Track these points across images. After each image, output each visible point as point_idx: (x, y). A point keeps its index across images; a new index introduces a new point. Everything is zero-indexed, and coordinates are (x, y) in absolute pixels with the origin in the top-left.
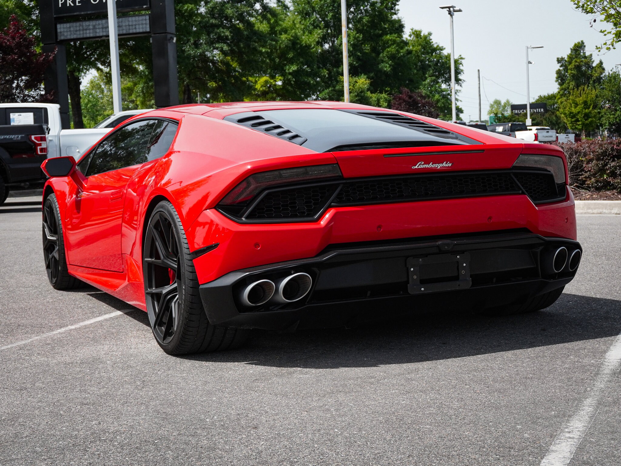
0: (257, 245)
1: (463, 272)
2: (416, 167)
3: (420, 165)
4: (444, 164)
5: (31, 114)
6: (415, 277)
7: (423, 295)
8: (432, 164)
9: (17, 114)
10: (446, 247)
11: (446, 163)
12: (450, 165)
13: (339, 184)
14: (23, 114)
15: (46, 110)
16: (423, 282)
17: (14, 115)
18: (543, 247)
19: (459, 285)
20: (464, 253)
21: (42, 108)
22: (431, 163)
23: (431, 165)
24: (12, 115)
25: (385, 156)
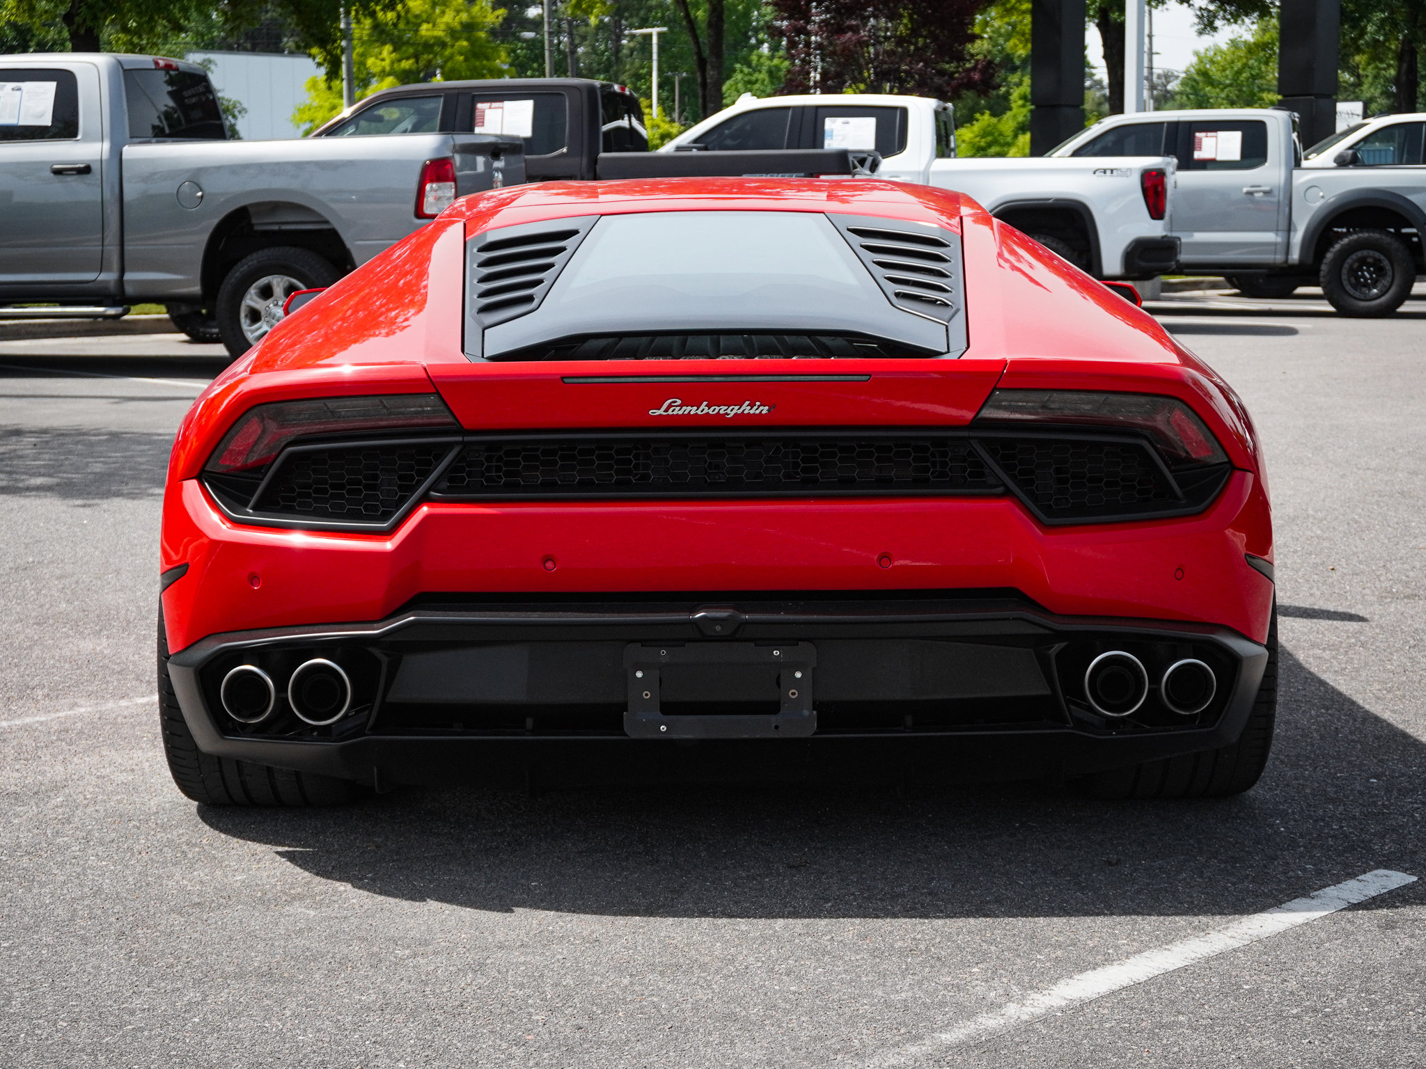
0: (253, 578)
1: (793, 694)
2: (661, 412)
3: (670, 406)
4: (746, 408)
5: (870, 123)
6: (647, 695)
7: (666, 744)
8: (709, 406)
9: (840, 120)
10: (718, 628)
11: (752, 405)
12: (765, 410)
13: (450, 446)
14: (853, 120)
15: (904, 111)
16: (669, 708)
17: (834, 122)
18: (1063, 644)
19: (777, 727)
20: (797, 645)
21: (895, 108)
22: (705, 403)
23: (704, 409)
24: (831, 124)
25: (566, 380)
